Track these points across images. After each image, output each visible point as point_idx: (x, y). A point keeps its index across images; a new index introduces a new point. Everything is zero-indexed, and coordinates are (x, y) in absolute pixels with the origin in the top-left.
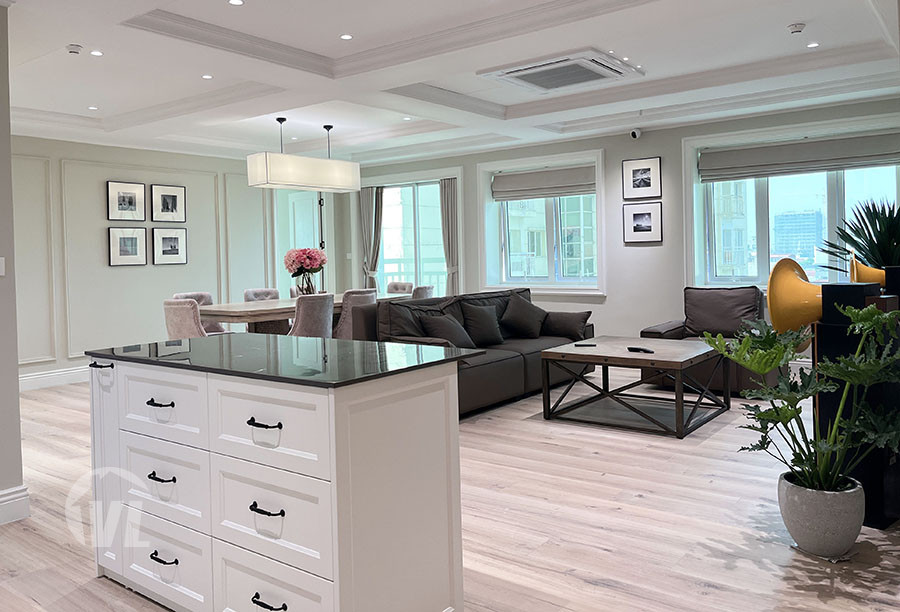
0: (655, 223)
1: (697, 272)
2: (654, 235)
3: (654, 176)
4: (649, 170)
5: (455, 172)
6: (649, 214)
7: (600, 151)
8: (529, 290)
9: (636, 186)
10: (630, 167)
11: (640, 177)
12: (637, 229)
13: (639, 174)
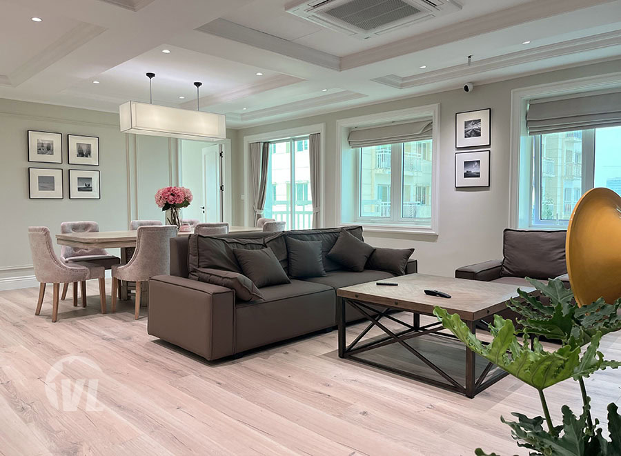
0: (483, 169)
1: (522, 214)
2: (482, 181)
3: (484, 127)
4: (480, 121)
5: (319, 128)
6: (479, 162)
7: (437, 105)
8: (361, 227)
9: (467, 136)
10: (463, 119)
11: (471, 127)
12: (466, 175)
13: (470, 125)
